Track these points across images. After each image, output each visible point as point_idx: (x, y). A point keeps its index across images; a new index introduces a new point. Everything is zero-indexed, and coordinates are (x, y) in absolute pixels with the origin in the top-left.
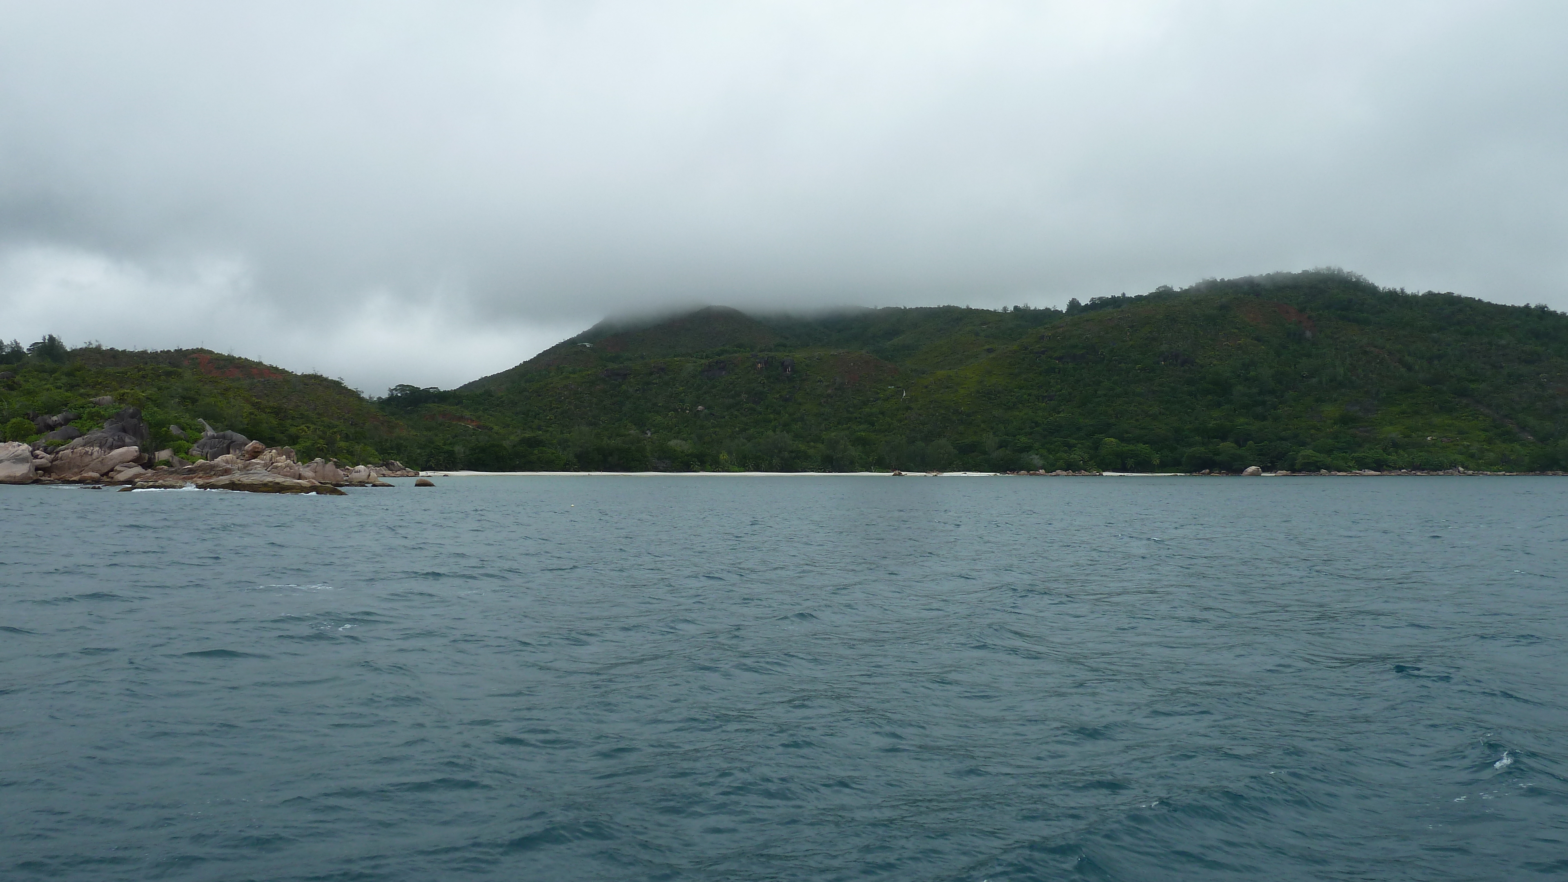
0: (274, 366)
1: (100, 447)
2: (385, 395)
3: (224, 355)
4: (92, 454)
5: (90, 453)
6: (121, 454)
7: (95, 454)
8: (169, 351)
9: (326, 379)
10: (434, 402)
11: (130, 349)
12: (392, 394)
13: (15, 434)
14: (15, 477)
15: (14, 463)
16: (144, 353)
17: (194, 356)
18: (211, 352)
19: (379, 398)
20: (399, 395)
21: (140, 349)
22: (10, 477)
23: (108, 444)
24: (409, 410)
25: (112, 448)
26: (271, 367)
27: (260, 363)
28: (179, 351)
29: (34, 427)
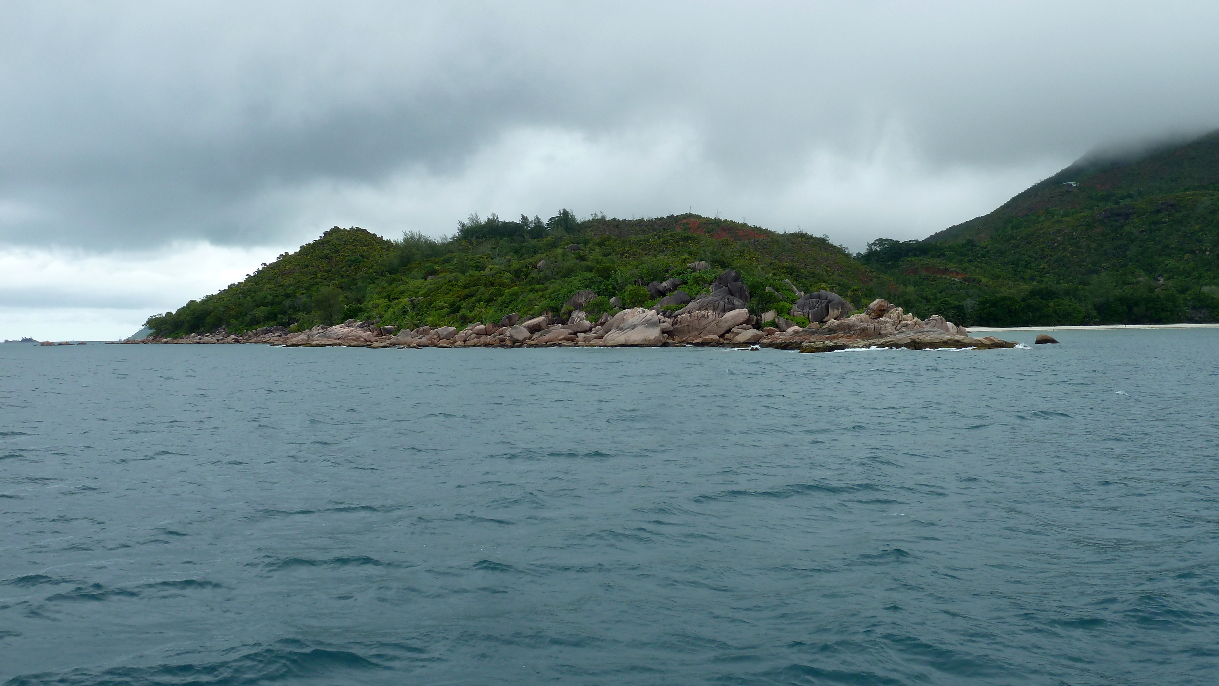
0: (758, 227)
1: (714, 310)
2: (864, 251)
3: (711, 219)
4: (708, 317)
5: (706, 316)
6: (734, 317)
7: (711, 317)
8: (662, 218)
9: (811, 237)
10: (915, 255)
11: (629, 218)
12: (871, 249)
13: (633, 301)
14: (650, 340)
15: (646, 327)
16: (641, 220)
17: (684, 221)
18: (699, 217)
19: (859, 254)
20: (878, 249)
21: (637, 218)
22: (646, 340)
23: (721, 307)
24: (889, 265)
25: (724, 311)
26: (755, 227)
27: (744, 225)
28: (671, 217)
29: (648, 293)
